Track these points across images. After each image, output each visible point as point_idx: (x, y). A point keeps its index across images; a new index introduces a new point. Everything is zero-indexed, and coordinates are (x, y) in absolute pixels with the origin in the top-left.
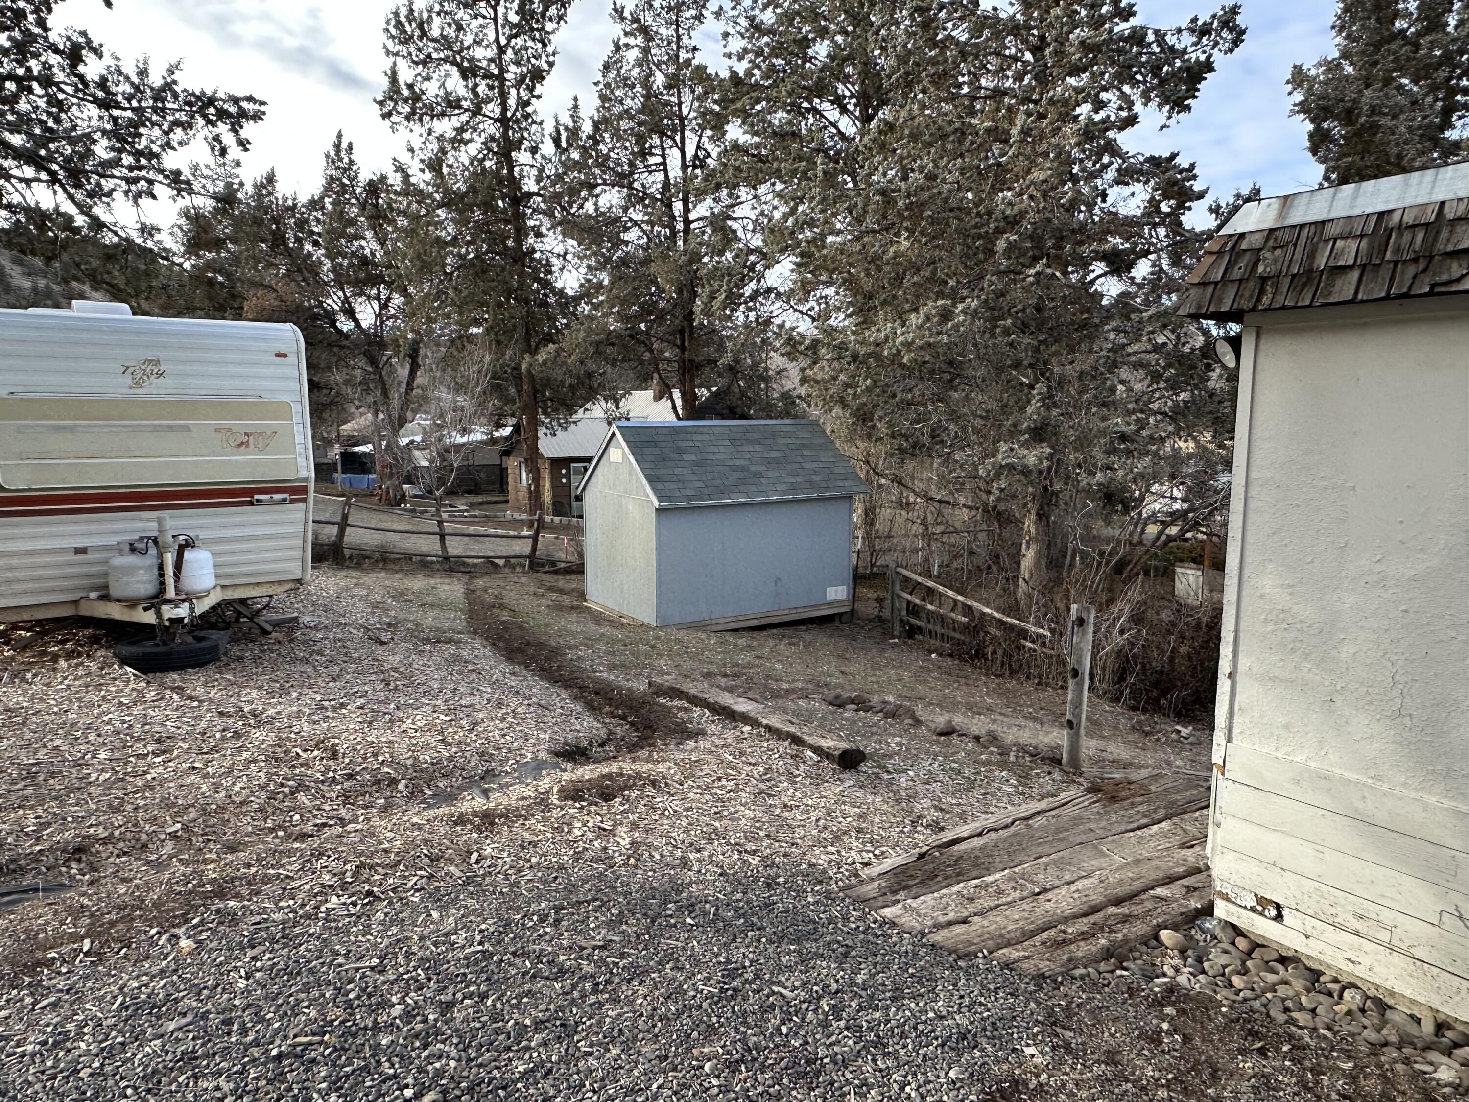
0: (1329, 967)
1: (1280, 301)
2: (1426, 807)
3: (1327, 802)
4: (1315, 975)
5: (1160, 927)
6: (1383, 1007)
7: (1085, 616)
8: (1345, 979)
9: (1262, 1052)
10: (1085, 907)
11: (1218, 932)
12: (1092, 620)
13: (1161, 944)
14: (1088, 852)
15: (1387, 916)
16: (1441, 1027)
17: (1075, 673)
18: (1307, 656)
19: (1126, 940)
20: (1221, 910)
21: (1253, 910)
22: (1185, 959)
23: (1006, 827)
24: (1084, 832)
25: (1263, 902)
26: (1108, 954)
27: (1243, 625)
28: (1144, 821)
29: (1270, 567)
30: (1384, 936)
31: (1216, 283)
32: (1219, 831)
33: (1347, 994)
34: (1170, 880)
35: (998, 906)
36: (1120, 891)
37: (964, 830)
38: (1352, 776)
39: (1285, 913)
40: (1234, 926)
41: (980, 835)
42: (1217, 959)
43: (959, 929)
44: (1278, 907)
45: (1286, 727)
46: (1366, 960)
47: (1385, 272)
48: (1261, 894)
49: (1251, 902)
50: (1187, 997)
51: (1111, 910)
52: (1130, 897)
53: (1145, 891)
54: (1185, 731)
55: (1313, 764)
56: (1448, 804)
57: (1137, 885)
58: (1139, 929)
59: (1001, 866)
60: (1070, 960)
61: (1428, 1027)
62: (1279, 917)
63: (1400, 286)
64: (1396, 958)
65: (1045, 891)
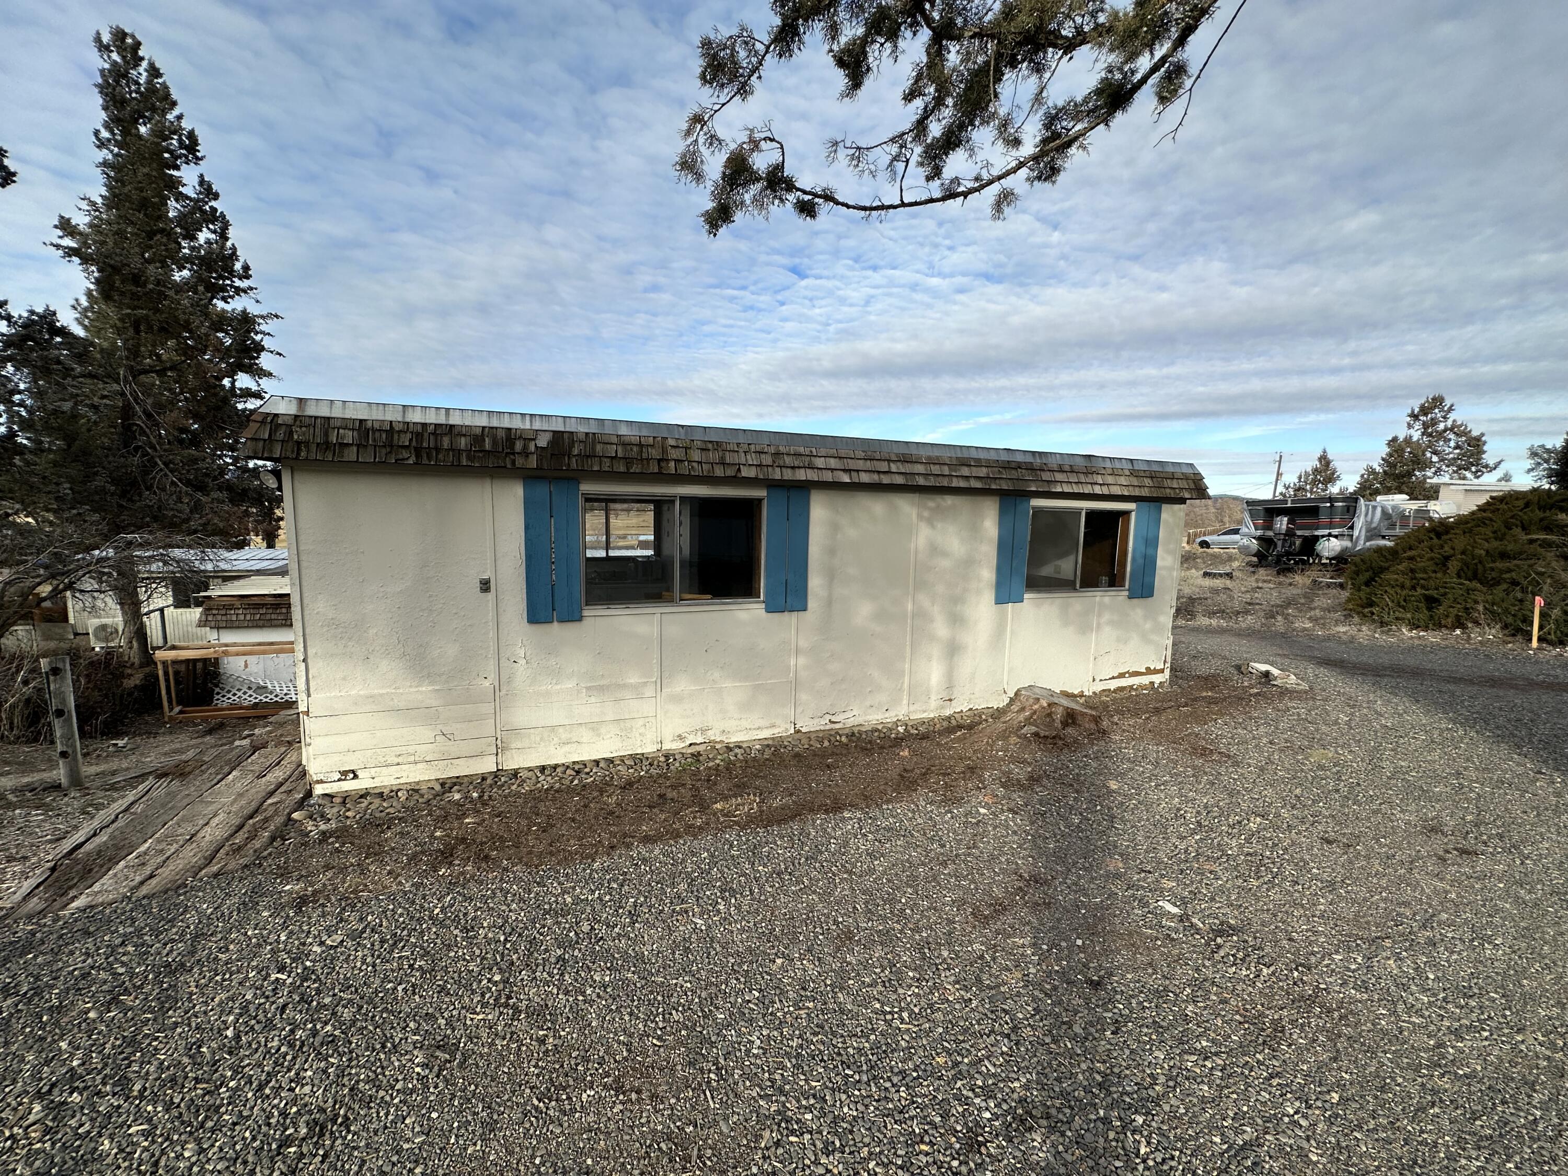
0: (385, 787)
1: (312, 456)
2: (422, 692)
3: (375, 708)
4: (381, 795)
5: (290, 814)
6: (417, 791)
7: (60, 665)
8: (394, 788)
9: (389, 828)
10: (233, 828)
11: (320, 802)
12: (68, 667)
13: (296, 821)
14: (199, 807)
15: (411, 749)
16: (443, 785)
17: (60, 713)
18: (350, 639)
19: (277, 828)
20: (319, 790)
21: (339, 780)
22: (315, 820)
23: (113, 822)
24: (183, 798)
25: (344, 773)
26: (273, 839)
27: (307, 631)
28: (219, 777)
29: (320, 597)
30: (412, 759)
31: (265, 440)
32: (310, 748)
33: (400, 794)
34: (271, 794)
35: (168, 858)
36: (246, 812)
37: (79, 837)
38: (384, 691)
39: (359, 773)
40: (326, 795)
41: (95, 835)
42: (331, 812)
43: (154, 882)
44: (353, 772)
45: (344, 679)
46: (405, 774)
47: (371, 450)
48: (342, 769)
49: (338, 776)
50: (335, 832)
51: (251, 821)
52: (256, 811)
53: (262, 804)
54: (121, 743)
55: (361, 693)
56: (430, 688)
57: (254, 805)
58: (279, 820)
59: (141, 840)
60: (255, 851)
61: (438, 787)
62: (356, 777)
63: (380, 457)
64: (420, 766)
65: (193, 836)
